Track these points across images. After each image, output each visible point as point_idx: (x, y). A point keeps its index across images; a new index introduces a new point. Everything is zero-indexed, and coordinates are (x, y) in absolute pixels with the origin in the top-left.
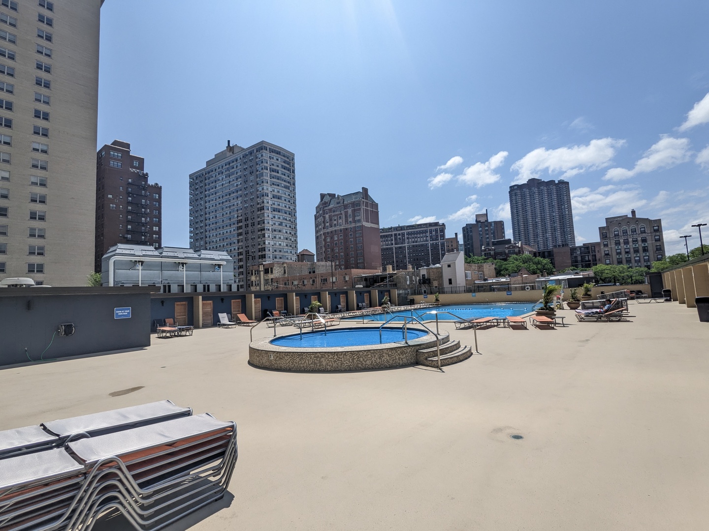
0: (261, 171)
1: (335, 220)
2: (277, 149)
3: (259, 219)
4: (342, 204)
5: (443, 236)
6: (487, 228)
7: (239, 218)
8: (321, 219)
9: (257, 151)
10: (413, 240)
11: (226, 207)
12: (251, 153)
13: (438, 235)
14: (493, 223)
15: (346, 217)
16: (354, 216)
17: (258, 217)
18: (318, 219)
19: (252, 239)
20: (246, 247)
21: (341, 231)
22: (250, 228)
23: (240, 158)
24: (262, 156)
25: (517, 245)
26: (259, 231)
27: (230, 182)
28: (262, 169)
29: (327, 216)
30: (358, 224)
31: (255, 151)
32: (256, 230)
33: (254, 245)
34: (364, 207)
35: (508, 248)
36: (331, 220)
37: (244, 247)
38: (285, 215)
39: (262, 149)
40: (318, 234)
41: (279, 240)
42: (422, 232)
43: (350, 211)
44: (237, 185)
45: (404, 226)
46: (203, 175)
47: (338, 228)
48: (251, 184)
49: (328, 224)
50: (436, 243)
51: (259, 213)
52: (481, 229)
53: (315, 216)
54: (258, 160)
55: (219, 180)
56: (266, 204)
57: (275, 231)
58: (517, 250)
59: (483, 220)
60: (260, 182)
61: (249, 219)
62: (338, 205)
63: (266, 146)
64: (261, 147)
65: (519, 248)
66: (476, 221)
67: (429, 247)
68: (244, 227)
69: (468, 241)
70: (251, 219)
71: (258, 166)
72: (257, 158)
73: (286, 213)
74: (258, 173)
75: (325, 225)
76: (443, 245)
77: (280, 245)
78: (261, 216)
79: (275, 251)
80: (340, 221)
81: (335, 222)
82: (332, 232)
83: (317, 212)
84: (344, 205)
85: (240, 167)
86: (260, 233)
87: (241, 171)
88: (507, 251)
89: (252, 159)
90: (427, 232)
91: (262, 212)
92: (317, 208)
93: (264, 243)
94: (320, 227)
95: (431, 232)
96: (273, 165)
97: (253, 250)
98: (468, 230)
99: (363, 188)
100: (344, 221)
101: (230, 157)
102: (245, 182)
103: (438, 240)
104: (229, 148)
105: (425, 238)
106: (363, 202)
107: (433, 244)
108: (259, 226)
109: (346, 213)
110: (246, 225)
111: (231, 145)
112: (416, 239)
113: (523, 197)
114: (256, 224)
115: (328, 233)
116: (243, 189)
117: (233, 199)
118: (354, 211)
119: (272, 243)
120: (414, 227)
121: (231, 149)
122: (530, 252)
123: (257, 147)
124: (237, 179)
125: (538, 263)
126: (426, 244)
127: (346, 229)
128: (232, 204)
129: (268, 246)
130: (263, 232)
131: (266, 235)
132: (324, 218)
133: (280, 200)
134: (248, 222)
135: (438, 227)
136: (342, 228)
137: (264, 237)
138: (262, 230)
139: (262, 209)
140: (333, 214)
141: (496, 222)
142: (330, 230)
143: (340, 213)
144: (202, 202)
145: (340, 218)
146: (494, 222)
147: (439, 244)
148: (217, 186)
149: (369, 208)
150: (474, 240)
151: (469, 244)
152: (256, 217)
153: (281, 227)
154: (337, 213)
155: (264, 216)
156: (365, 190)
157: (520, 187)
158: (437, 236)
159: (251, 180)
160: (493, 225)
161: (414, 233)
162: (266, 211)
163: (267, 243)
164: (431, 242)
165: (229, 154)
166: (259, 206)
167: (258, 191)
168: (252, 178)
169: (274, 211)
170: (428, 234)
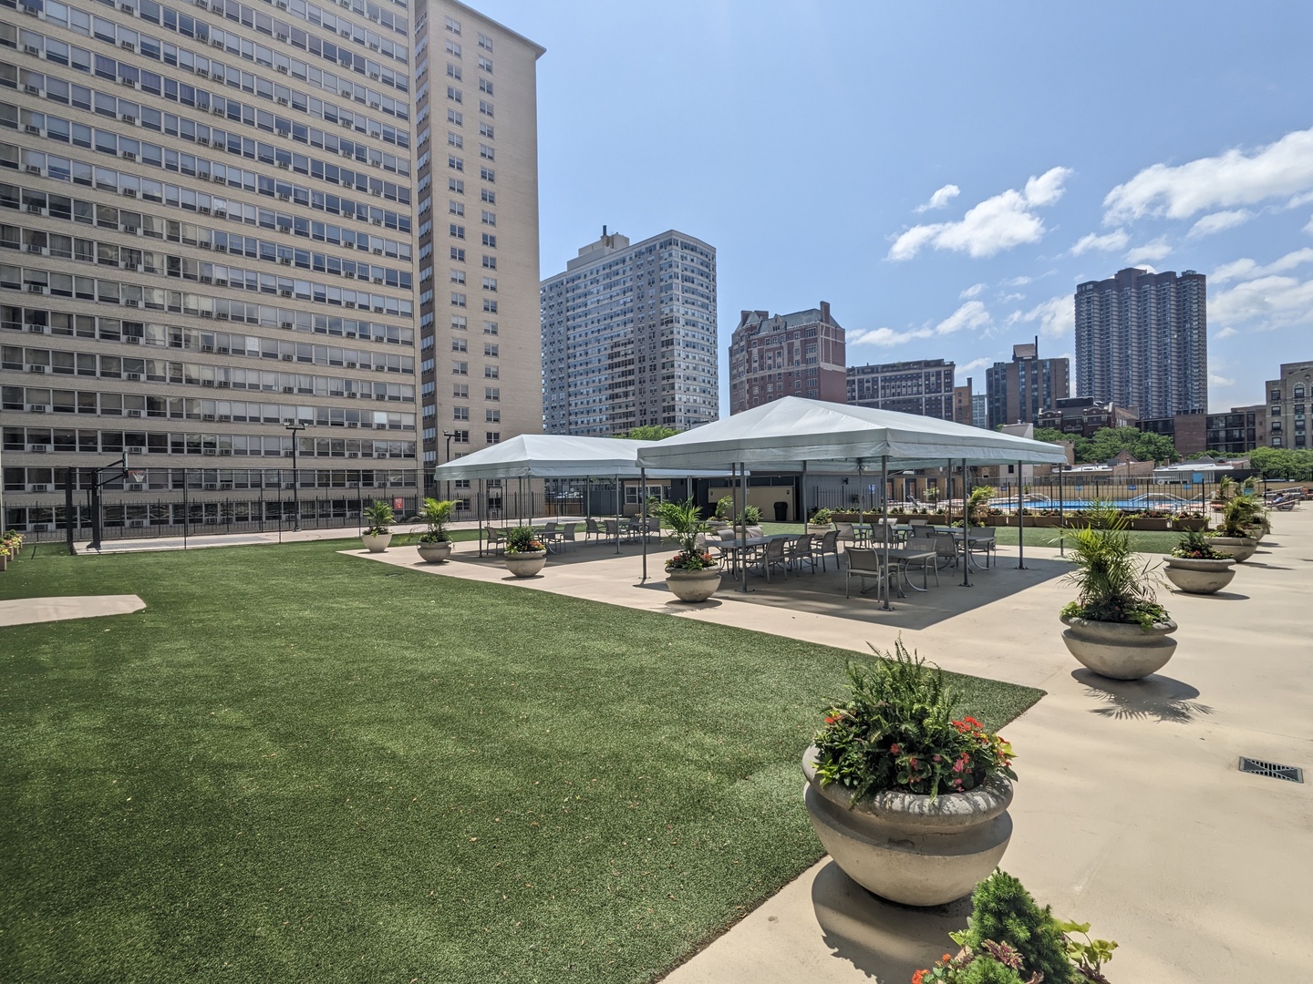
0: (669, 282)
1: (770, 358)
2: (692, 243)
3: (664, 360)
4: (784, 331)
5: (950, 385)
6: (1036, 372)
7: (629, 357)
8: (742, 356)
9: (661, 247)
10: (893, 391)
11: (605, 339)
12: (650, 250)
13: (941, 383)
14: (1048, 363)
15: (790, 352)
16: (804, 352)
17: (663, 357)
18: (738, 356)
19: (651, 391)
20: (641, 404)
21: (779, 374)
22: (647, 375)
23: (631, 259)
24: (670, 255)
25: (1106, 408)
26: (664, 379)
27: (611, 297)
28: (671, 277)
29: (755, 351)
30: (812, 367)
31: (658, 247)
32: (659, 378)
33: (656, 401)
34: (823, 337)
35: (1088, 413)
36: (761, 357)
37: (637, 404)
38: (702, 352)
39: (670, 244)
40: (736, 382)
41: (694, 393)
42: (911, 377)
43: (797, 343)
44: (625, 303)
45: (877, 367)
46: (562, 284)
47: (774, 371)
48: (650, 302)
49: (756, 365)
50: (936, 398)
51: (664, 349)
52: (1023, 373)
53: (731, 350)
54: (663, 262)
55: (592, 293)
56: (676, 336)
57: (688, 378)
58: (1104, 417)
59: (1027, 355)
60: (665, 300)
61: (647, 359)
62: (775, 332)
63: (677, 238)
64: (668, 240)
65: (1109, 413)
66: (1014, 357)
67: (921, 405)
68: (637, 371)
69: (996, 395)
70: (651, 359)
71: (663, 272)
72: (661, 258)
73: (703, 349)
74: (663, 284)
75: (750, 366)
76: (949, 399)
77: (695, 401)
78: (667, 354)
79: (689, 411)
80: (779, 360)
81: (770, 362)
82: (762, 378)
83: (734, 344)
84: (786, 333)
85: (631, 273)
86: (665, 382)
87: (631, 280)
88: (1085, 419)
89: (653, 260)
90: (921, 377)
91: (670, 348)
92: (733, 336)
93: (673, 399)
94: (741, 369)
95: (928, 377)
96: (686, 269)
97: (653, 410)
98: (997, 375)
99: (822, 303)
100: (786, 360)
101: (610, 255)
102: (640, 297)
103: (940, 392)
104: (605, 239)
105: (915, 389)
106: (822, 326)
107: (930, 398)
108: (665, 371)
109: (791, 346)
110: (640, 368)
111: (609, 234)
112: (899, 390)
113: (1105, 305)
114: (659, 366)
115: (756, 379)
116: (635, 309)
117: (618, 325)
118: (804, 343)
119: (684, 399)
120: (895, 369)
121: (608, 240)
122: (1129, 421)
123: (662, 241)
124: (624, 292)
125: (1150, 442)
126: (918, 399)
127: (790, 374)
128: (616, 334)
129: (679, 403)
130: (671, 381)
131: (676, 387)
132: (750, 354)
133: (695, 329)
134: (644, 364)
135: (942, 369)
136: (782, 371)
137: (673, 388)
138: (668, 378)
139: (670, 343)
140: (765, 347)
141: (1053, 361)
142: (760, 374)
143: (779, 345)
144: (562, 329)
145: (779, 353)
146: (1051, 360)
147: (941, 400)
148: (589, 303)
149: (830, 338)
150: (1008, 394)
151: (998, 400)
152: (659, 356)
153: (696, 372)
154: (774, 346)
155: (673, 355)
156: (825, 306)
157: (1099, 286)
158: (939, 385)
159: (650, 295)
160: (1048, 366)
161: (896, 379)
162: (676, 347)
163: (677, 399)
164: (927, 396)
165: (608, 249)
166: (664, 338)
167: (662, 313)
168: (652, 292)
169: (687, 346)
170: (922, 381)
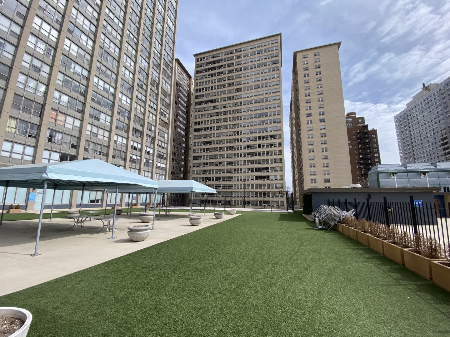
7: (444, 136)
12: (447, 84)
23: (437, 92)
27: (430, 112)
46: (405, 114)
85: (439, 98)
87: (439, 101)
101: (427, 94)
104: (424, 88)
111: (426, 85)
117: (436, 123)
121: (426, 88)
124: (437, 108)
148: (419, 118)
165: (425, 92)
